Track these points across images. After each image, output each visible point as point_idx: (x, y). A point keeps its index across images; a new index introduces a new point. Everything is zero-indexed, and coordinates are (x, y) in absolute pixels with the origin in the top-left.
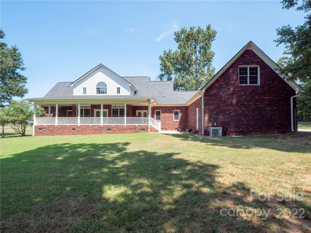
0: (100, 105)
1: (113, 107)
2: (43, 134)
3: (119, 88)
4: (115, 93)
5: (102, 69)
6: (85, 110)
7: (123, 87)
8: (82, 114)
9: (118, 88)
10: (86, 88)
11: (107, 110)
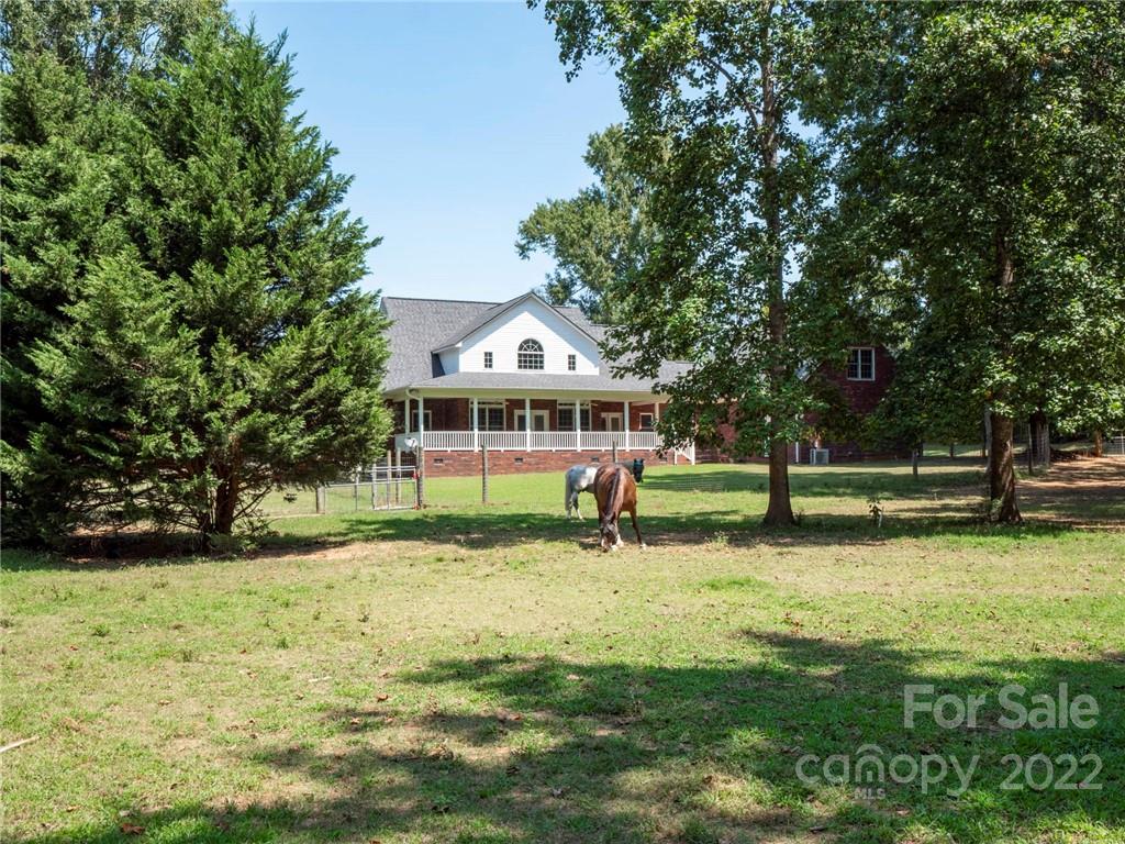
0: (524, 401)
1: (561, 404)
2: (445, 472)
3: (574, 357)
4: (563, 369)
5: (529, 305)
6: (490, 410)
7: (583, 354)
8: (484, 424)
9: (570, 357)
10: (490, 354)
11: (545, 413)
